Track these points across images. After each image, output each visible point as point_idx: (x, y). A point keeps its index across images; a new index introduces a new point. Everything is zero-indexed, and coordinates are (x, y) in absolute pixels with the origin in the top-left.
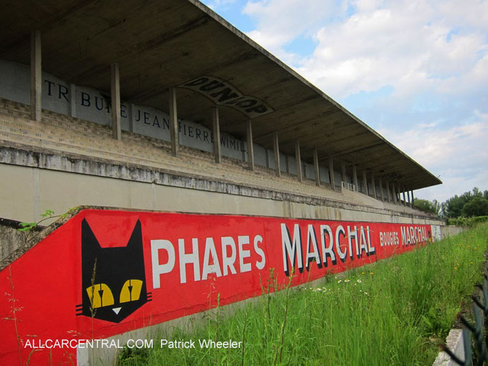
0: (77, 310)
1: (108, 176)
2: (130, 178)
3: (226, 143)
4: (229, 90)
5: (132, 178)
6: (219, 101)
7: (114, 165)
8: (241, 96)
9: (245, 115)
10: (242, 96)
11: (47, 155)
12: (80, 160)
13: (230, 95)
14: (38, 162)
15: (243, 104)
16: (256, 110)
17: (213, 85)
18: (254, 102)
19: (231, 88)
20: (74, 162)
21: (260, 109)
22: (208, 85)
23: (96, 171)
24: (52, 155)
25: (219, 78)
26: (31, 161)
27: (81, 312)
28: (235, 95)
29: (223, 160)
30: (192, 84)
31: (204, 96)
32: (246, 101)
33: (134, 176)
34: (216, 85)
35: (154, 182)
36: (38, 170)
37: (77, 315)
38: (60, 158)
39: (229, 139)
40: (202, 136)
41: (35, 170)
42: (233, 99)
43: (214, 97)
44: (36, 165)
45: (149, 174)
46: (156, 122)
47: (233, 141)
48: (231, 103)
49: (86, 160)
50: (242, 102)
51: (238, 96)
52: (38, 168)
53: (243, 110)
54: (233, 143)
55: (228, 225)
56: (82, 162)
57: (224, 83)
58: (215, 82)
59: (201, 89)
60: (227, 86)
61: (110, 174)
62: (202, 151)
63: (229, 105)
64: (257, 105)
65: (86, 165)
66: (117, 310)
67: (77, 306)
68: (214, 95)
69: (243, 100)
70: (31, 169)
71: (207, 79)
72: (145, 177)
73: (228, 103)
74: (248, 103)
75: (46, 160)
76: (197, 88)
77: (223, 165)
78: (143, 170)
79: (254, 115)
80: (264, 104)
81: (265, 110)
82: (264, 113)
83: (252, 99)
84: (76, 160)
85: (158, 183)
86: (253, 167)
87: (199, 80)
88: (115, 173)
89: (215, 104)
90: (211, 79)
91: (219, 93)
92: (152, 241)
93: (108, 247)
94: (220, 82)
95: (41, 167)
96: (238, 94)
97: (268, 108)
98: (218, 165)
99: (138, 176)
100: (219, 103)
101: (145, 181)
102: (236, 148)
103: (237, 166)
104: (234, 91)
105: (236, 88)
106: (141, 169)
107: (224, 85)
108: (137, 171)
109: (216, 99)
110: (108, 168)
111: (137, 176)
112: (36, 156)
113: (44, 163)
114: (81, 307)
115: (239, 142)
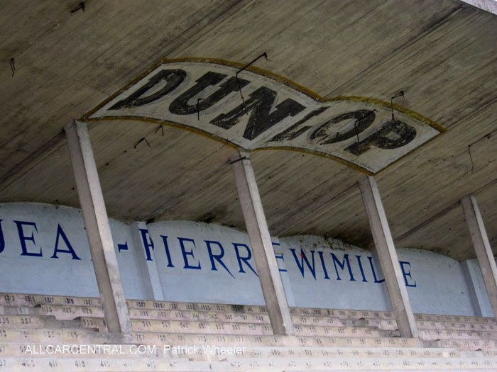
3: (318, 267)
4: (265, 96)
6: (249, 135)
8: (310, 105)
9: (351, 165)
10: (317, 106)
13: (273, 109)
15: (333, 130)
16: (380, 140)
17: (210, 90)
18: (364, 118)
19: (270, 84)
21: (392, 135)
22: (193, 92)
25: (223, 63)
28: (293, 108)
29: (297, 320)
30: (136, 100)
31: (193, 129)
32: (337, 119)
34: (217, 87)
39: (327, 252)
40: (230, 259)
42: (289, 121)
43: (226, 126)
46: (62, 245)
47: (340, 255)
48: (292, 133)
50: (326, 124)
51: (302, 108)
53: (338, 149)
54: (343, 263)
57: (244, 75)
58: (211, 78)
59: (174, 108)
60: (257, 82)
62: (238, 308)
63: (286, 143)
64: (377, 124)
68: (225, 121)
69: (325, 116)
71: (181, 75)
73: (277, 138)
74: (349, 124)
76: (161, 109)
77: (303, 340)
79: (377, 158)
80: (399, 117)
81: (409, 135)
82: (412, 145)
83: (354, 107)
86: (413, 324)
87: (155, 81)
89: (236, 146)
90: (195, 72)
91: (239, 111)
94: (230, 72)
96: (301, 99)
97: (417, 127)
98: (284, 340)
100: (247, 144)
102: (358, 276)
103: (360, 332)
104: (283, 95)
105: (288, 83)
107: (245, 83)
109: (236, 133)
115: (365, 256)
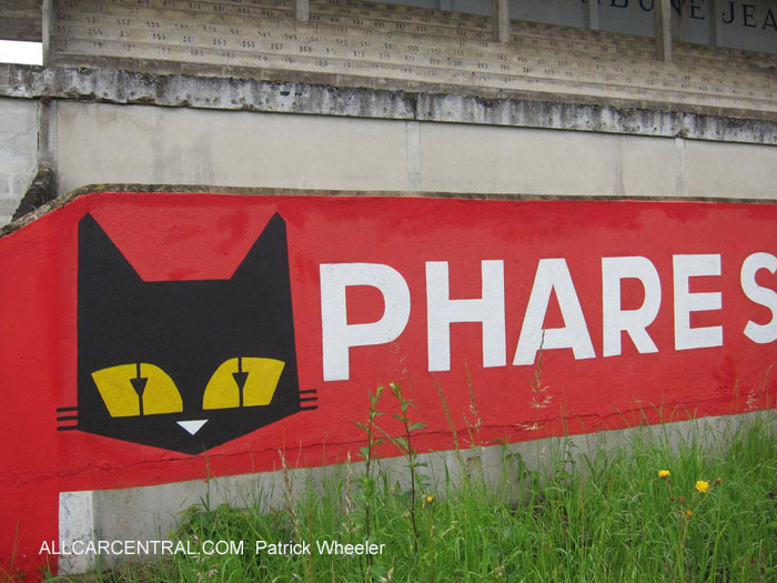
0: (58, 419)
1: (568, 127)
2: (619, 129)
5: (626, 129)
7: (582, 106)
11: (432, 97)
12: (504, 100)
14: (415, 109)
20: (491, 105)
23: (541, 120)
24: (444, 95)
26: (401, 109)
27: (74, 423)
33: (632, 125)
35: (682, 135)
36: (417, 125)
37: (59, 429)
38: (459, 100)
41: (411, 126)
44: (411, 116)
45: (667, 119)
49: (517, 99)
52: (415, 120)
55: (633, 227)
56: (508, 104)
61: (573, 123)
65: (517, 110)
66: (193, 426)
67: (58, 410)
70: (403, 125)
72: (657, 125)
75: (431, 106)
78: (653, 112)
84: (496, 100)
85: (689, 135)
88: (583, 120)
92: (323, 267)
93: (167, 279)
95: (420, 118)
99: (639, 124)
101: (657, 133)
106: (647, 111)
108: (638, 116)
110: (568, 112)
111: (637, 124)
112: (411, 100)
113: (428, 111)
114: (75, 413)
